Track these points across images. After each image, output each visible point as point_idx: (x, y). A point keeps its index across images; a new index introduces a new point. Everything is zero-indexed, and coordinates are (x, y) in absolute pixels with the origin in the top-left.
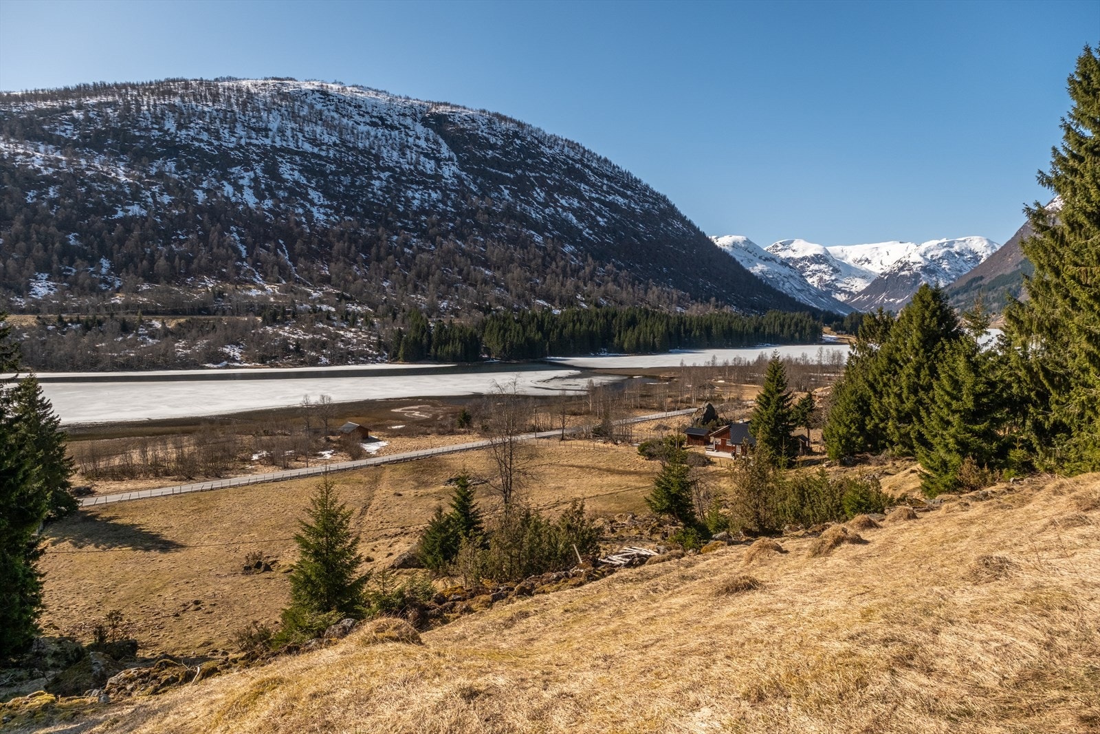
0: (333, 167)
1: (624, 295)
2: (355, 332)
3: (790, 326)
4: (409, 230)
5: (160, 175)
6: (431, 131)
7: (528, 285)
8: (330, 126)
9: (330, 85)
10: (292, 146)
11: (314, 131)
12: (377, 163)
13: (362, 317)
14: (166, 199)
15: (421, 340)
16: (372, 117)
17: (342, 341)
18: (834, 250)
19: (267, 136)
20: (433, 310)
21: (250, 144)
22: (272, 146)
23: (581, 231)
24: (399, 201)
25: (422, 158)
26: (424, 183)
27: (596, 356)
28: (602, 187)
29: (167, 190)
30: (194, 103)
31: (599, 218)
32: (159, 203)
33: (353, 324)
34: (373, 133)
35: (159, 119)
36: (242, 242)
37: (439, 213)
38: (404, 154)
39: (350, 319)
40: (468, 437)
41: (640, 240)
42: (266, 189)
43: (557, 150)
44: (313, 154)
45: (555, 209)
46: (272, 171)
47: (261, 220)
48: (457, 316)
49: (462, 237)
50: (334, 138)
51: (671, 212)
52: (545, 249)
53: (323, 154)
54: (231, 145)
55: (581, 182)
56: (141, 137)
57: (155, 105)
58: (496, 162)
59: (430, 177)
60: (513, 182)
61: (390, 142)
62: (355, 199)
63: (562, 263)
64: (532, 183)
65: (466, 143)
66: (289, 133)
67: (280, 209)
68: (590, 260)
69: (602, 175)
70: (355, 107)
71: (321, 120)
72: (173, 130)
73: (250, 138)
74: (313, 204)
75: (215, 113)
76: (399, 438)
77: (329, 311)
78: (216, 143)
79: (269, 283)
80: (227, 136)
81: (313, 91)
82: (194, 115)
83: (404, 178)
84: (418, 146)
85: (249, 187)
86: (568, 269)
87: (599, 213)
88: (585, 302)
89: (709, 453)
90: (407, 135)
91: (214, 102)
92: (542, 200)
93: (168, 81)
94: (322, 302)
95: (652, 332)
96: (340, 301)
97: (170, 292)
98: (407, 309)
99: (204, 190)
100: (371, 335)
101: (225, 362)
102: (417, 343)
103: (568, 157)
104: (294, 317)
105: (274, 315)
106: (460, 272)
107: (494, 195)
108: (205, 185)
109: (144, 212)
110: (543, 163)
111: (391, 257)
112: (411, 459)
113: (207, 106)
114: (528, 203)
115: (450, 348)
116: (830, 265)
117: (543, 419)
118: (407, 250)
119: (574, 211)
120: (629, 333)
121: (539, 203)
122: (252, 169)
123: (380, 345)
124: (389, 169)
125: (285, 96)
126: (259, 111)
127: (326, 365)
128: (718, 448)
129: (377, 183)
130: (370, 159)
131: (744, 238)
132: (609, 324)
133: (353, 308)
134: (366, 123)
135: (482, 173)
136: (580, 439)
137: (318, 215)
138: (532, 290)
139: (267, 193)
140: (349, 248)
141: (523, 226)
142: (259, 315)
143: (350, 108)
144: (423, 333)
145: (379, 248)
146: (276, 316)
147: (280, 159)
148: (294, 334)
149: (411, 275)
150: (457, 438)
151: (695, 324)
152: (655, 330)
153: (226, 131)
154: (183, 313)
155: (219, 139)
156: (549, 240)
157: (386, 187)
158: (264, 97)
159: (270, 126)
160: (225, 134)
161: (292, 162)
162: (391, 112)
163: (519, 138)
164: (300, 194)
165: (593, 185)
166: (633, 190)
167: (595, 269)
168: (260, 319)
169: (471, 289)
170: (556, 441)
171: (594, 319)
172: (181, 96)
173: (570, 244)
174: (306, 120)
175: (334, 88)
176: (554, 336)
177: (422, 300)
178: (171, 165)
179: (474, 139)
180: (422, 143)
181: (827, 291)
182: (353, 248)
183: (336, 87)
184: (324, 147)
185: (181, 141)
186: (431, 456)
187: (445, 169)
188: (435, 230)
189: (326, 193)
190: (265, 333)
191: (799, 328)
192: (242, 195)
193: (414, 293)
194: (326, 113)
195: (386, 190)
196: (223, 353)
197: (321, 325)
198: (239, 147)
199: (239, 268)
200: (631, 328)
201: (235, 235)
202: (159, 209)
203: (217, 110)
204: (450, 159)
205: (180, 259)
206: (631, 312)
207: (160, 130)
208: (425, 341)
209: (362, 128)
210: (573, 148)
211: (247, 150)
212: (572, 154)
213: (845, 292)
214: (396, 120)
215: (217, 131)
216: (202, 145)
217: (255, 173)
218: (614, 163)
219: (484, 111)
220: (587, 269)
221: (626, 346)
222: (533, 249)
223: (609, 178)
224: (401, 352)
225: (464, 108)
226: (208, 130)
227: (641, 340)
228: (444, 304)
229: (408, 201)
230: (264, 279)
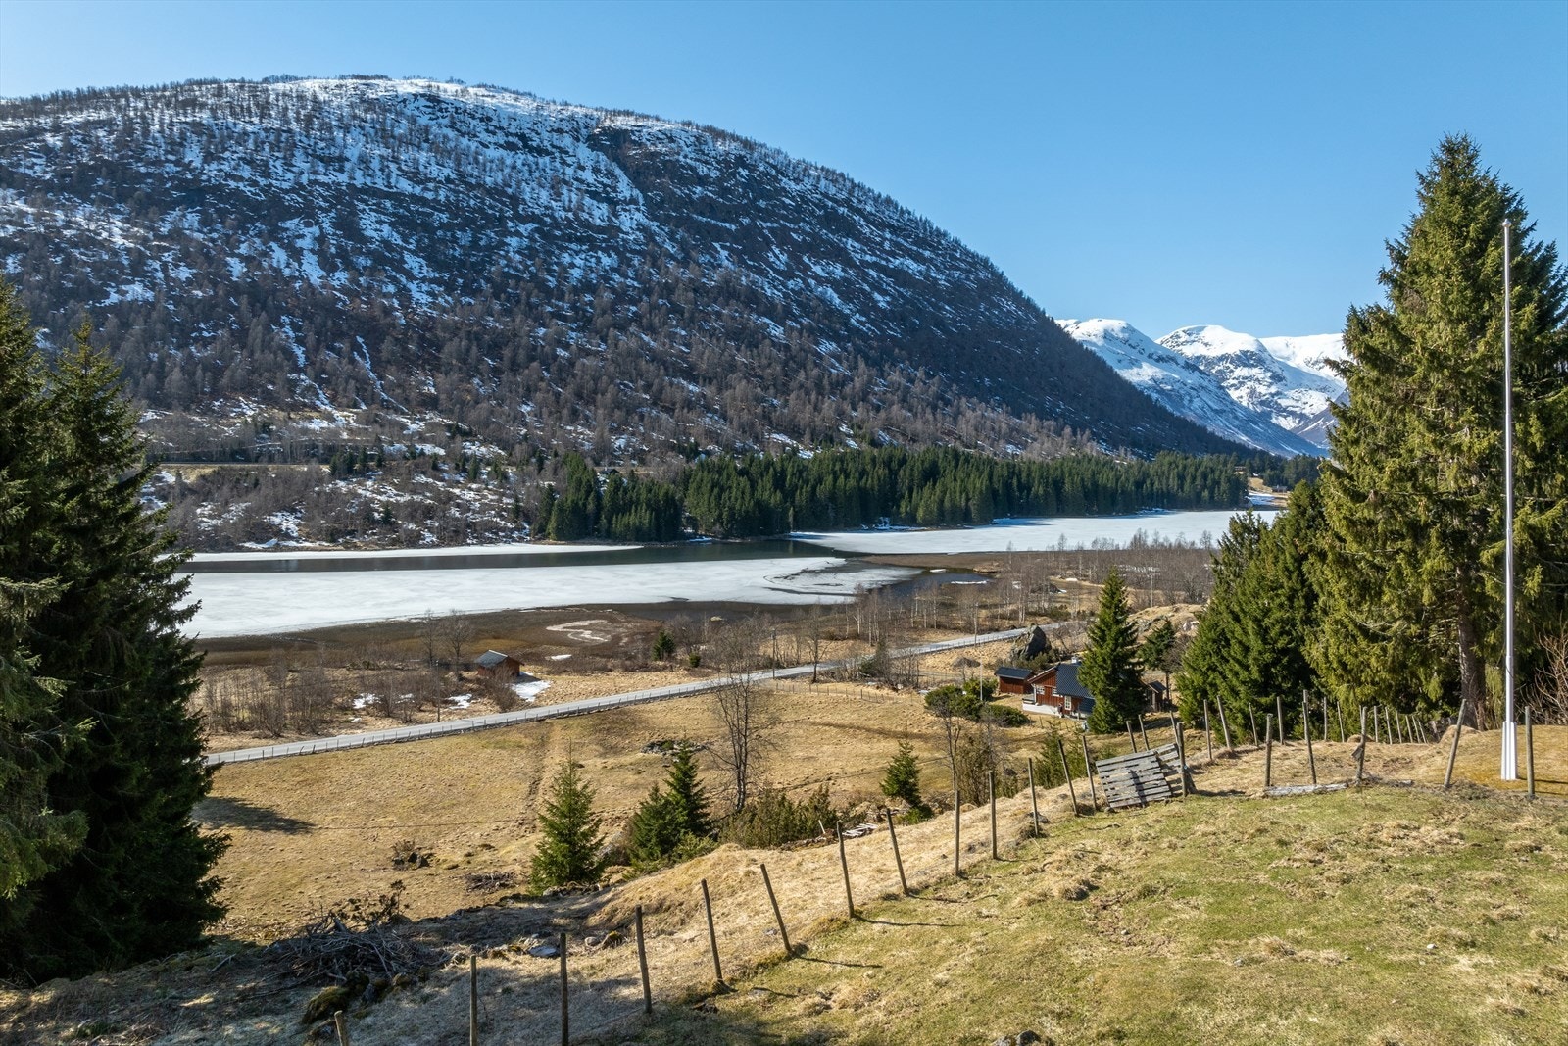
0: (445, 217)
1: (919, 426)
2: (478, 491)
3: (1194, 479)
4: (565, 318)
5: (176, 235)
6: (602, 157)
7: (759, 410)
8: (440, 150)
9: (443, 86)
10: (380, 184)
11: (416, 161)
12: (515, 209)
13: (488, 464)
14: (184, 273)
15: (585, 505)
16: (507, 135)
17: (458, 505)
18: (1275, 345)
19: (341, 170)
20: (603, 451)
21: (316, 182)
22: (349, 186)
23: (847, 317)
24: (550, 271)
25: (587, 201)
26: (590, 240)
27: (871, 530)
28: (881, 244)
29: (185, 258)
30: (230, 119)
31: (877, 296)
32: (174, 280)
33: (475, 476)
34: (509, 161)
35: (176, 145)
36: (300, 342)
37: (613, 290)
38: (559, 194)
39: (470, 469)
40: (671, 676)
41: (945, 331)
42: (338, 255)
43: (808, 184)
44: (412, 196)
45: (804, 281)
46: (348, 226)
47: (328, 307)
48: (642, 462)
49: (651, 330)
50: (447, 171)
51: (997, 285)
52: (787, 348)
53: (429, 195)
54: (286, 186)
55: (847, 236)
56: (148, 175)
57: (171, 124)
58: (708, 206)
59: (600, 230)
60: (735, 237)
61: (537, 174)
62: (478, 268)
63: (816, 372)
64: (765, 238)
65: (659, 175)
66: (376, 164)
67: (359, 286)
68: (862, 365)
69: (882, 225)
70: (482, 120)
71: (427, 141)
72: (197, 163)
73: (315, 173)
74: (411, 277)
75: (263, 134)
76: (565, 676)
77: (436, 456)
78: (262, 182)
79: (340, 407)
80: (280, 170)
81: (415, 96)
82: (230, 138)
83: (557, 233)
84: (582, 182)
85: (312, 251)
86: (826, 382)
87: (877, 287)
88: (853, 437)
89: (1027, 708)
90: (564, 162)
91: (262, 117)
92: (782, 267)
93: (191, 83)
94: (423, 440)
95: (965, 490)
96: (452, 438)
97: (188, 424)
98: (562, 451)
99: (243, 258)
100: (503, 495)
101: (274, 541)
102: (578, 510)
103: (826, 195)
104: (380, 465)
105: (352, 460)
106: (647, 388)
107: (703, 259)
108: (243, 249)
109: (149, 295)
110: (785, 206)
111: (535, 364)
112: (589, 711)
113: (251, 123)
114: (760, 272)
115: (632, 519)
116: (1267, 370)
117: (783, 646)
118: (560, 352)
119: (835, 285)
120: (926, 491)
121: (777, 271)
122: (317, 223)
123: (518, 513)
124: (534, 218)
125: (370, 105)
126: (330, 129)
127: (433, 546)
128: (1041, 700)
129: (514, 242)
130: (503, 204)
131: (1123, 324)
132: (893, 473)
133: (473, 449)
134: (498, 146)
135: (683, 222)
136: (842, 680)
137: (419, 294)
138: (766, 417)
139: (338, 261)
140: (468, 350)
141: (752, 310)
142: (326, 461)
143: (474, 122)
144: (588, 494)
145: (515, 350)
146: (352, 463)
147: (361, 206)
148: (381, 494)
149: (567, 393)
150: (653, 676)
151: (1036, 475)
152: (970, 487)
153: (279, 163)
154: (208, 459)
155: (267, 175)
156: (795, 334)
157: (528, 248)
158: (340, 107)
159: (347, 153)
160: (278, 167)
161: (380, 210)
162: (538, 128)
163: (745, 166)
164: (391, 261)
165: (866, 241)
166: (934, 249)
167: (870, 382)
168: (326, 469)
169: (664, 416)
170: (805, 684)
171: (869, 467)
172: (211, 109)
173: (830, 339)
174: (405, 142)
175: (448, 91)
176: (801, 497)
177: (584, 435)
178: (193, 219)
179: (673, 169)
180: (588, 176)
181: (1263, 412)
182: (475, 349)
183: (452, 88)
184: (431, 186)
185: (209, 181)
186: (618, 706)
187: (624, 217)
188: (608, 317)
189: (432, 260)
190: (334, 491)
191: (1209, 482)
192: (300, 264)
193: (572, 423)
194: (435, 129)
195: (529, 253)
196: (271, 526)
197: (423, 479)
198: (298, 188)
199: (294, 384)
200: (930, 484)
201: (288, 329)
202: (172, 289)
203: (266, 130)
204: (633, 201)
205: (205, 370)
206: (930, 456)
207: (177, 163)
208: (591, 507)
209: (493, 153)
210: (834, 182)
211: (310, 193)
212: (832, 191)
213: (1292, 413)
214: (546, 139)
215: (266, 164)
216: (241, 185)
217: (321, 229)
218: (902, 204)
219: (689, 124)
220: (858, 383)
221: (921, 513)
222: (766, 347)
223: (894, 230)
224: (551, 526)
225: (657, 119)
226: (250, 162)
227: (947, 504)
228: (621, 442)
229: (565, 269)
230: (333, 400)
